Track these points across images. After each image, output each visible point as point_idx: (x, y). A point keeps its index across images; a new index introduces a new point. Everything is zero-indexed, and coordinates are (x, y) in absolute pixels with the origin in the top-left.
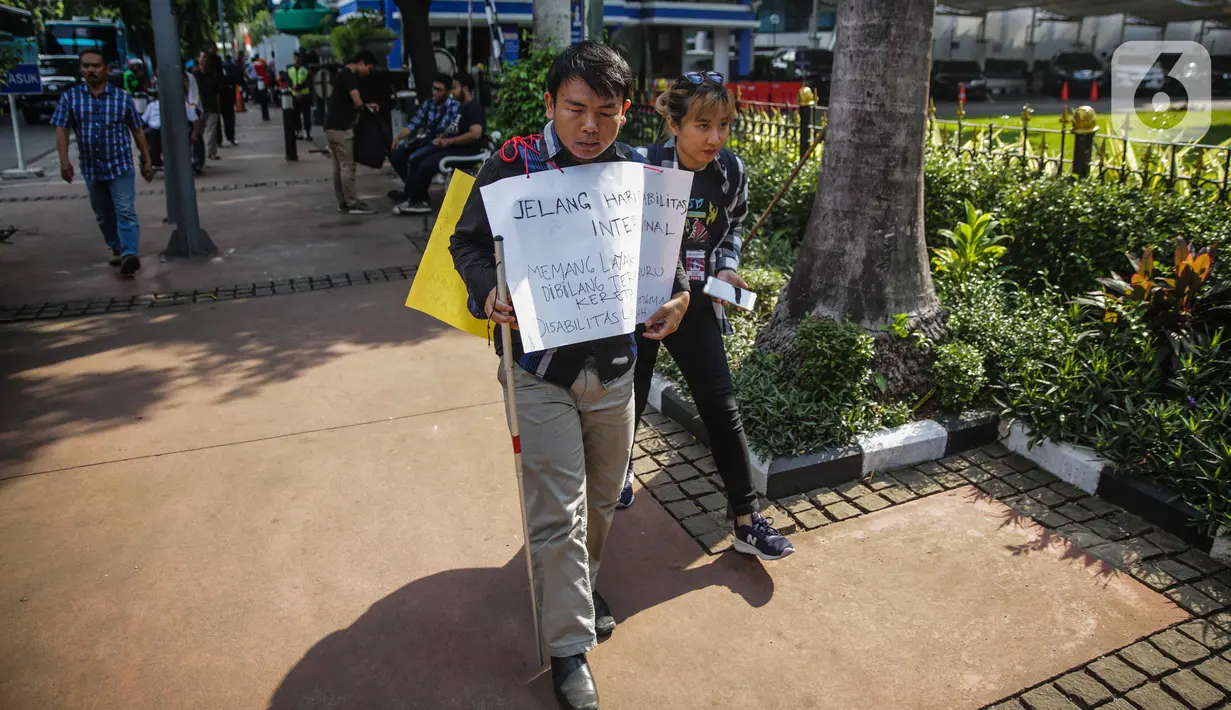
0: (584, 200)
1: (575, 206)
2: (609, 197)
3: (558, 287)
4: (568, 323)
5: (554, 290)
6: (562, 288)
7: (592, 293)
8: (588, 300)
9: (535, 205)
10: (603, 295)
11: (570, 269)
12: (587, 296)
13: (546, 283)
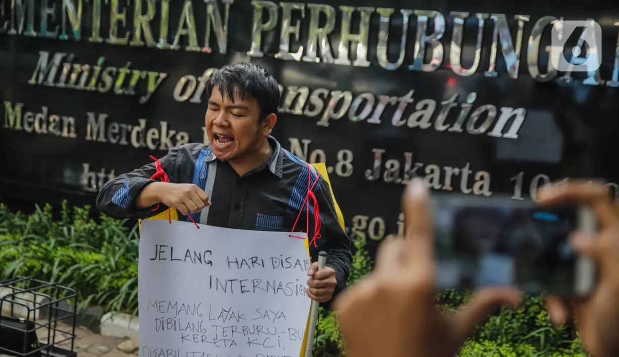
0: (208, 257)
1: (200, 259)
2: (232, 259)
3: (169, 321)
4: (169, 352)
5: (165, 321)
6: (173, 322)
7: (196, 332)
8: (191, 338)
9: (168, 250)
10: (204, 338)
11: (183, 308)
12: (192, 333)
13: (159, 316)
